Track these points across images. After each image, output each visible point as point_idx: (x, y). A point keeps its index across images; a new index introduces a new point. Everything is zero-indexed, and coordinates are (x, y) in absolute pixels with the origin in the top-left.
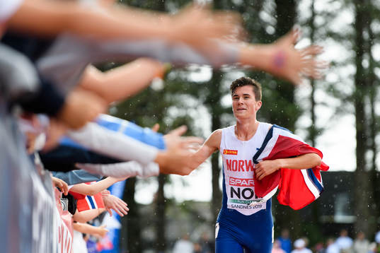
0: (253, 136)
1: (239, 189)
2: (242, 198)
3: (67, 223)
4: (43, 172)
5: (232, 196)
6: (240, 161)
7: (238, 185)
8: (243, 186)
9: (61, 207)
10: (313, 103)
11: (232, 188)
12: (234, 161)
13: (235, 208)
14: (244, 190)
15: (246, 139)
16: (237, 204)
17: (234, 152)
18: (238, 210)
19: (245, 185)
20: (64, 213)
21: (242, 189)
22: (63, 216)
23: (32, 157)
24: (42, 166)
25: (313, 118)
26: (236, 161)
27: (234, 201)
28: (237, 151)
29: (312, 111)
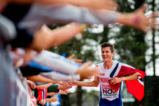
0: (111, 68)
1: (106, 90)
2: (108, 94)
3: (34, 102)
4: (22, 77)
5: (104, 93)
6: (106, 78)
7: (106, 88)
8: (108, 88)
9: (31, 95)
10: (154, 43)
11: (103, 89)
12: (103, 78)
13: (105, 98)
14: (108, 91)
15: (108, 69)
16: (106, 96)
17: (103, 75)
18: (106, 98)
19: (109, 88)
20: (32, 98)
21: (107, 90)
22: (32, 99)
23: (16, 70)
24: (21, 75)
25: (154, 50)
26: (104, 78)
27: (105, 95)
28: (104, 74)
29: (153, 47)
